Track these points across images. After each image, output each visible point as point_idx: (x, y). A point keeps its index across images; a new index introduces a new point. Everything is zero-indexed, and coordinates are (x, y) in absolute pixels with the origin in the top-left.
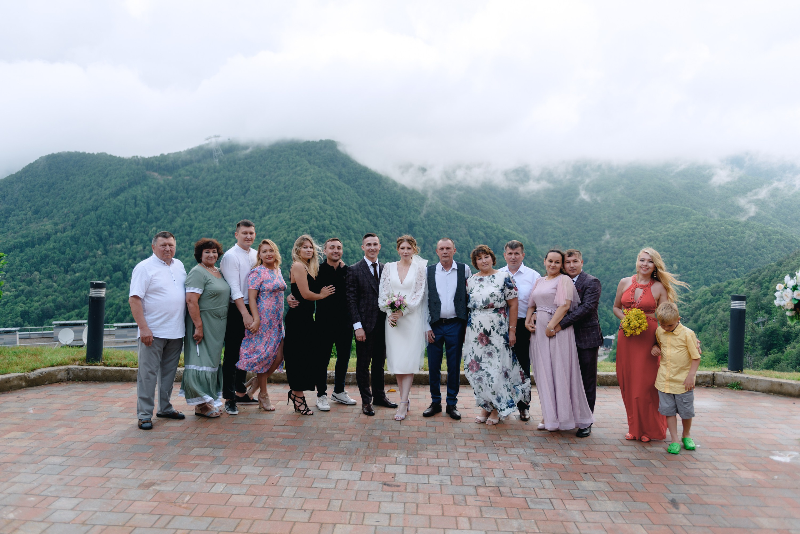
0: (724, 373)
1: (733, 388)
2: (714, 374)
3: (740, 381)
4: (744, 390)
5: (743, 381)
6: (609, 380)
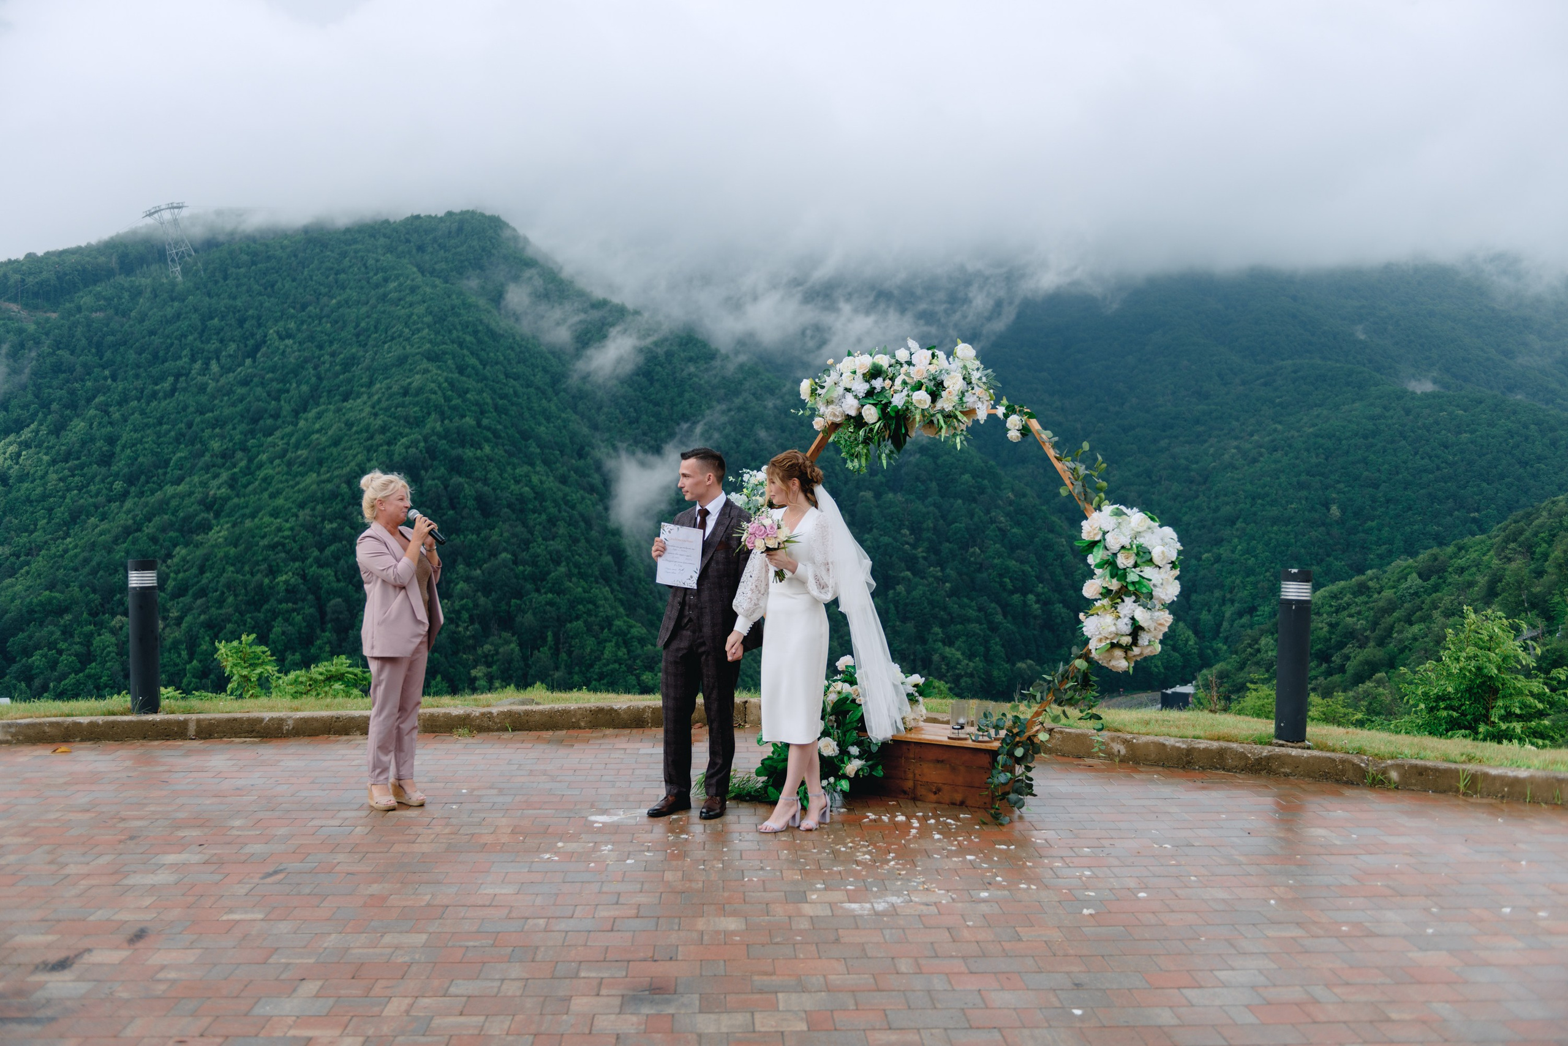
6: (533, 719)
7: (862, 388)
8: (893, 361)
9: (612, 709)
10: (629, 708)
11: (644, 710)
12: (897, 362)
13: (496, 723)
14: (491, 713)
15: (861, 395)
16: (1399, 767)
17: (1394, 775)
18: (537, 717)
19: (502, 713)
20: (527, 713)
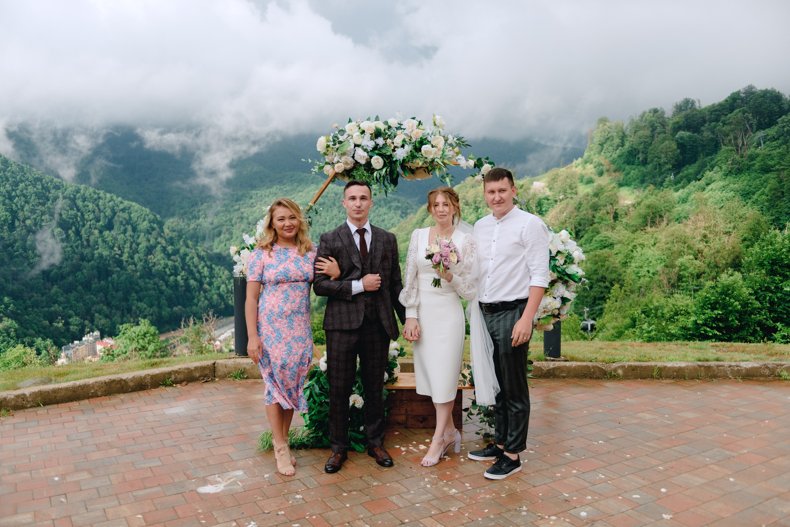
0: (226, 360)
1: (236, 378)
2: (214, 364)
3: (244, 368)
4: (249, 378)
5: (248, 367)
6: (59, 395)
7: (371, 144)
8: (386, 126)
9: (121, 380)
10: (134, 377)
11: (145, 377)
12: (390, 127)
13: (29, 402)
14: (24, 395)
15: (369, 149)
16: (623, 367)
17: (620, 372)
18: (63, 393)
19: (35, 393)
20: (55, 391)
